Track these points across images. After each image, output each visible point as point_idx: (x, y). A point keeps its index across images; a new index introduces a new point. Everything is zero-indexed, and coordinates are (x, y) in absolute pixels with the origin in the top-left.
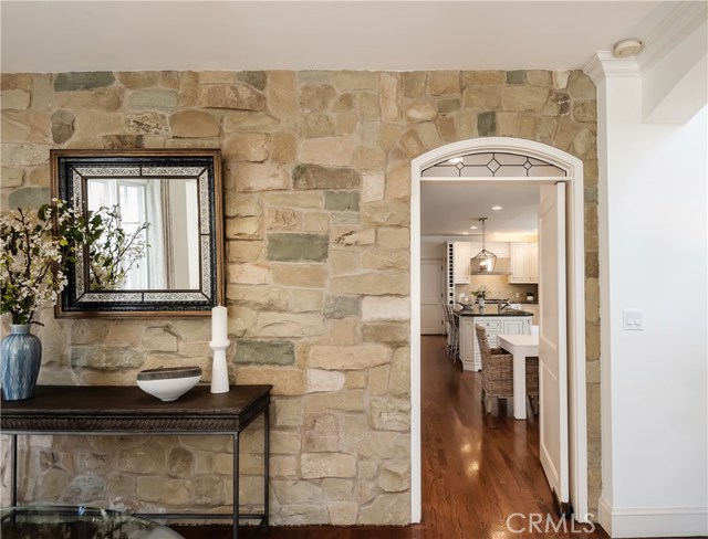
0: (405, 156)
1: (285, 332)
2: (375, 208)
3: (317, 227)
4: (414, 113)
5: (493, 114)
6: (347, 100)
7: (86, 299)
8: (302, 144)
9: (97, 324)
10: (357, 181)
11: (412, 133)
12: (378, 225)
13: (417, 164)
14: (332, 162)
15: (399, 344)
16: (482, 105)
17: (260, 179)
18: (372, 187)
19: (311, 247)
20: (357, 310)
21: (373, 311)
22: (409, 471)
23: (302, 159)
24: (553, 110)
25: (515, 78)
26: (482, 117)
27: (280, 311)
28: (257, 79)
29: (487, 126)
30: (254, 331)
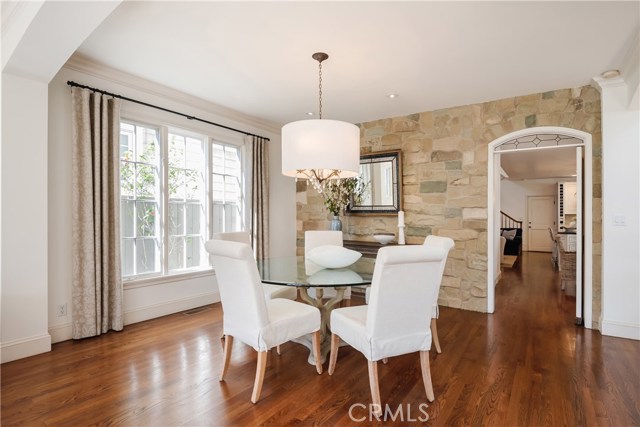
0: (485, 142)
1: (427, 223)
2: (469, 167)
3: (441, 178)
4: (489, 121)
5: (534, 116)
6: (456, 120)
7: (354, 209)
8: (434, 142)
9: (357, 218)
10: (461, 156)
11: (489, 131)
12: (471, 176)
13: (491, 146)
14: (448, 149)
15: (483, 230)
16: (527, 112)
17: (417, 159)
18: (468, 158)
19: (440, 187)
20: (461, 215)
21: (469, 214)
22: (487, 289)
23: (435, 148)
24: (572, 109)
25: (547, 96)
26: (528, 118)
27: (426, 214)
28: (415, 117)
29: (531, 122)
30: (414, 222)
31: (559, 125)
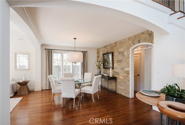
0: (129, 48)
1: (118, 71)
2: (126, 56)
3: (120, 59)
4: (130, 43)
5: (140, 40)
6: (123, 43)
7: (105, 67)
8: (119, 49)
9: (106, 69)
10: (124, 53)
11: (130, 45)
12: (126, 58)
13: (130, 49)
14: (122, 51)
15: (128, 74)
16: (138, 39)
17: (116, 54)
18: (126, 53)
19: (120, 61)
20: (124, 69)
21: (126, 69)
22: (129, 91)
23: (119, 51)
24: (148, 37)
25: (143, 33)
26: (138, 41)
27: (118, 69)
28: (116, 43)
29: (139, 42)
30: (115, 71)
31: (146, 42)
